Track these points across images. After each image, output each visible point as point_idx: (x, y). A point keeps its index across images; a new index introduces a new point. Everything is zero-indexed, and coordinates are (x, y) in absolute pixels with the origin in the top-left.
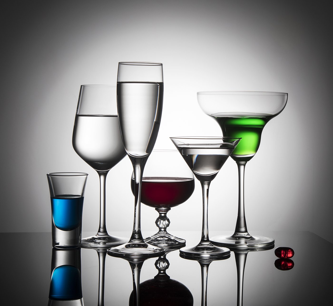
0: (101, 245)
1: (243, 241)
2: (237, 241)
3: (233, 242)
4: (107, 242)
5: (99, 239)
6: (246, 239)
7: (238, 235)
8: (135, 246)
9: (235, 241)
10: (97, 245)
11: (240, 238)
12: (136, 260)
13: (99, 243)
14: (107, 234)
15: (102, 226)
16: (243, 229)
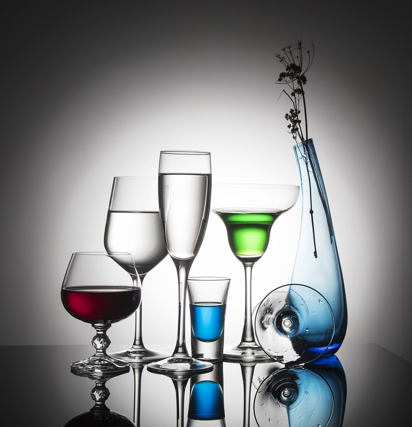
0: (137, 360)
1: (249, 352)
2: (243, 352)
4: (144, 357)
5: (135, 352)
6: (253, 350)
7: (244, 345)
8: (178, 361)
9: (241, 352)
10: (131, 360)
11: (246, 348)
12: (180, 377)
14: (143, 347)
15: (138, 338)
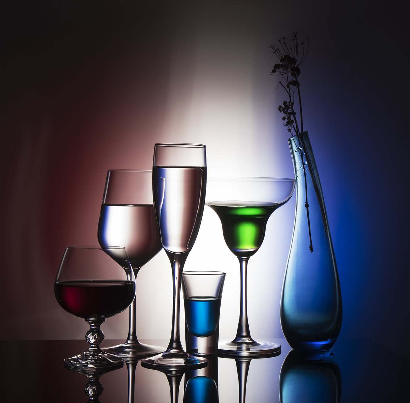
0: (130, 355)
1: (244, 347)
2: (238, 347)
3: (234, 348)
4: (137, 352)
5: (128, 347)
6: (247, 345)
7: (239, 340)
9: (236, 347)
10: (125, 355)
11: (241, 344)
12: (174, 372)
13: (128, 353)
14: (137, 342)
15: (132, 332)
16: (244, 334)
